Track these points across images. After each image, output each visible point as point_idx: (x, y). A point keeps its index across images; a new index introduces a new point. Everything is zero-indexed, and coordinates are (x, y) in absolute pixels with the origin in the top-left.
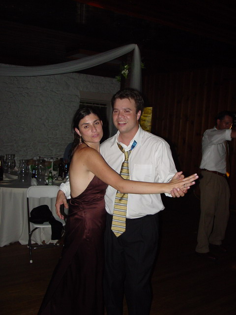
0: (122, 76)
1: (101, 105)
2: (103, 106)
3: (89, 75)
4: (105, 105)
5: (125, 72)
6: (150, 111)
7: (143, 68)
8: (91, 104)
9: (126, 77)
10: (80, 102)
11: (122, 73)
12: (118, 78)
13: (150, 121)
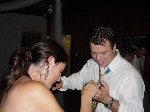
0: (48, 13)
1: (37, 34)
2: (38, 35)
3: (28, 15)
4: (39, 35)
5: (50, 10)
6: (70, 37)
7: (63, 7)
8: (30, 34)
9: (51, 14)
10: (22, 33)
11: (48, 11)
12: (46, 15)
13: (70, 43)
